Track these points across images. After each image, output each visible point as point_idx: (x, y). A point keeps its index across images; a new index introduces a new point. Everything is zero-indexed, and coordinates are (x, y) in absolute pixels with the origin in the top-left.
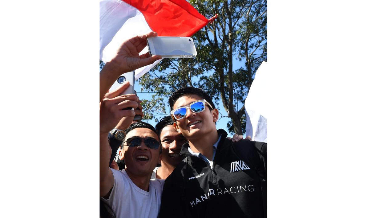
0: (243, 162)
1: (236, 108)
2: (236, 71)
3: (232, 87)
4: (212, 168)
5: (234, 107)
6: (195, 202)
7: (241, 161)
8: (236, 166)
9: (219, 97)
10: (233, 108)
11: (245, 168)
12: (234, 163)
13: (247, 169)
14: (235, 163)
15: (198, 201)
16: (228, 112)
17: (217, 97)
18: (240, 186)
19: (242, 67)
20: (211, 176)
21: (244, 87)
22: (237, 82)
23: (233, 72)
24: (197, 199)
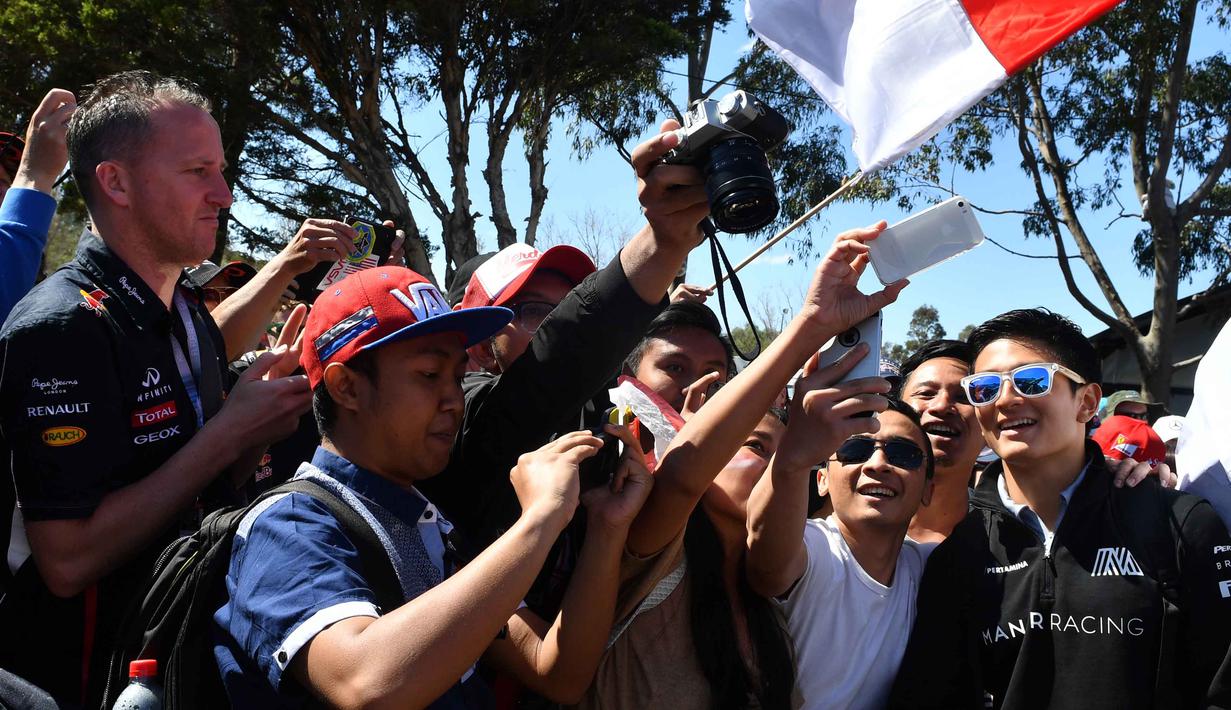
0: (1129, 553)
1: (1174, 192)
2: (1199, 64)
3: (1175, 116)
4: (1047, 553)
5: (1166, 189)
6: (993, 636)
7: (1124, 549)
8: (1110, 560)
9: (1125, 144)
10: (1164, 190)
11: (1131, 570)
12: (1105, 550)
13: (1135, 573)
14: (1108, 553)
15: (1000, 633)
16: (1146, 202)
17: (1120, 142)
18: (1109, 619)
19: (1220, 54)
20: (1042, 577)
21: (1215, 120)
22: (1194, 100)
23: (1189, 67)
24: (999, 629)
